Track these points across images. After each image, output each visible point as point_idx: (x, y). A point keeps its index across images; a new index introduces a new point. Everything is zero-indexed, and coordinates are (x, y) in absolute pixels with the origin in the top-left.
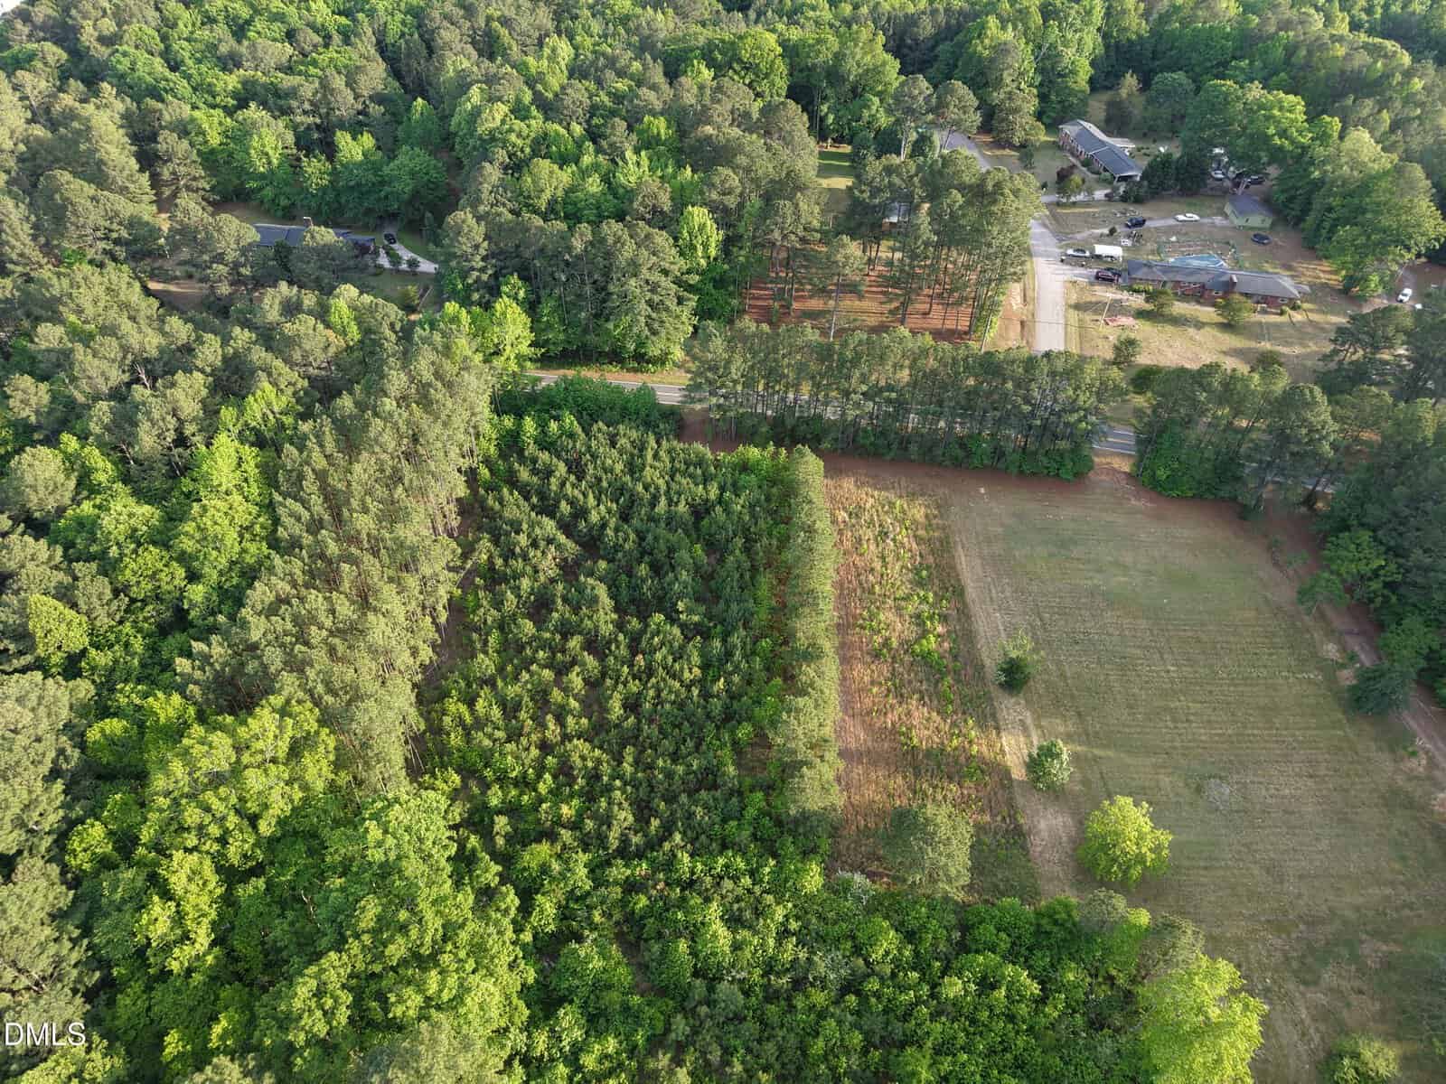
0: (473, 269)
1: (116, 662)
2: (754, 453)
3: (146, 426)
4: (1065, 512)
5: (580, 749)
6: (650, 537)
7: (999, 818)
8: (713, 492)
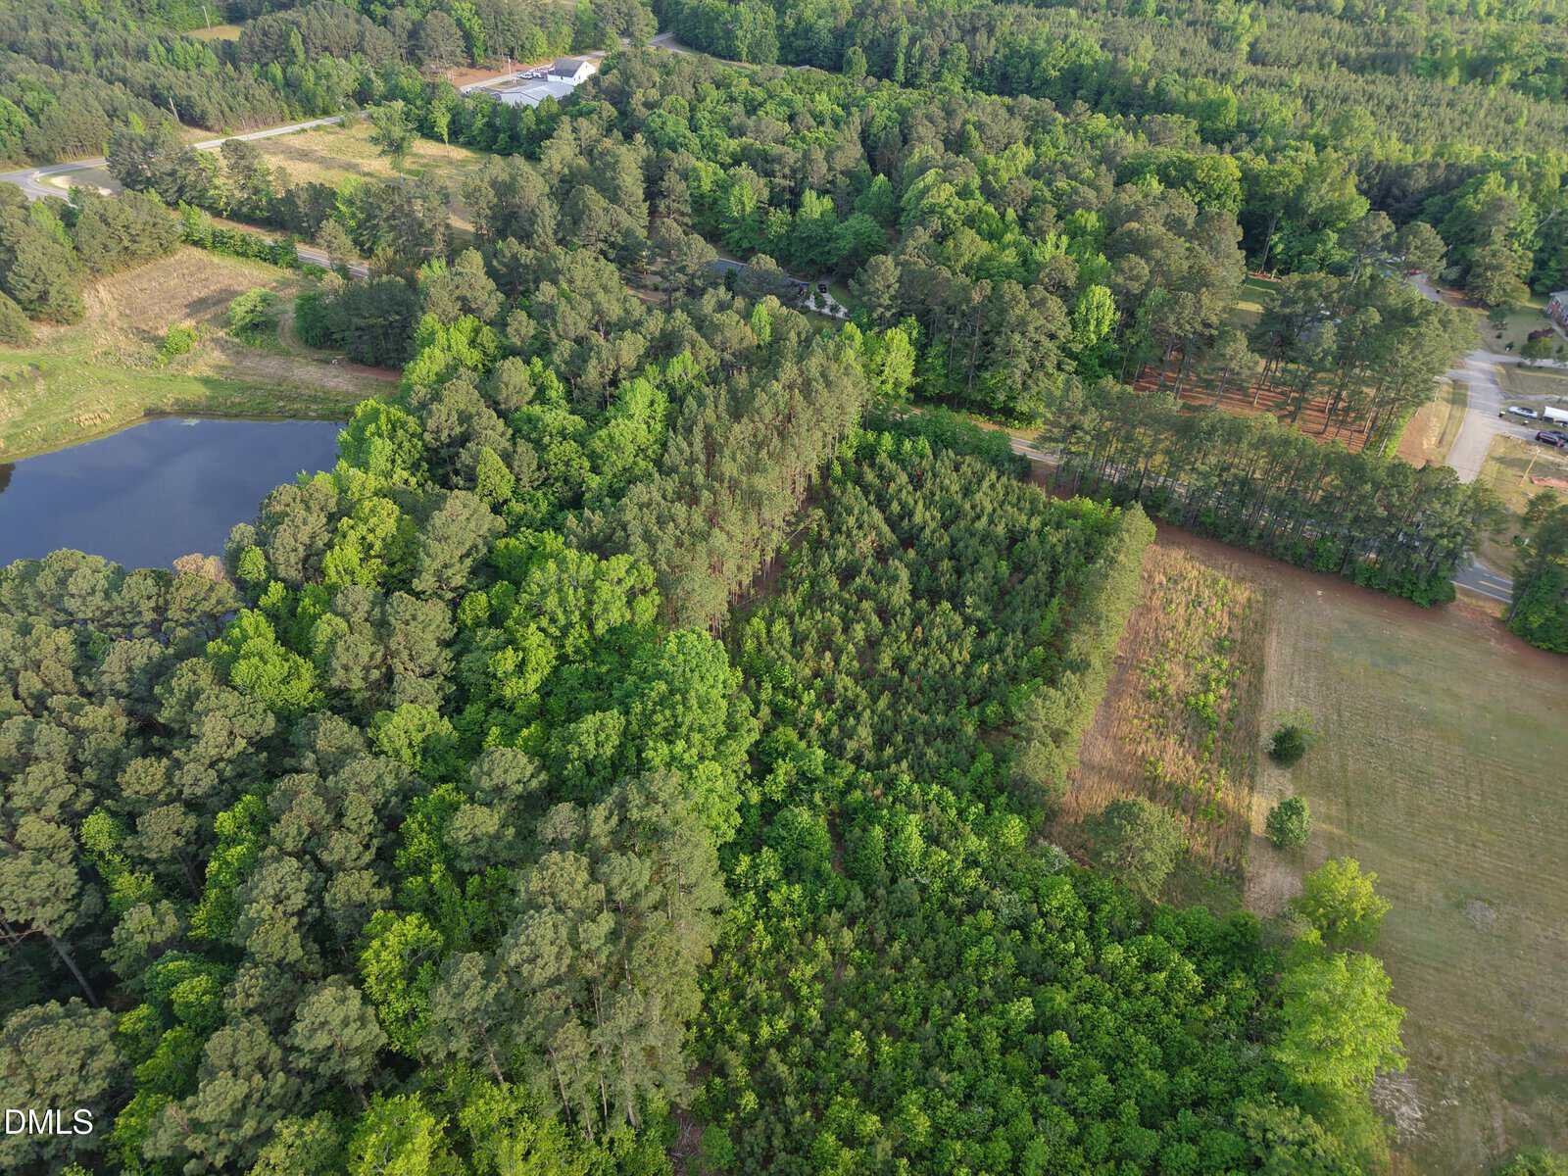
0: (880, 305)
1: (525, 513)
2: (1088, 504)
3: (594, 362)
4: (1406, 633)
5: (844, 683)
6: (961, 544)
7: (1223, 857)
8: (1035, 523)
